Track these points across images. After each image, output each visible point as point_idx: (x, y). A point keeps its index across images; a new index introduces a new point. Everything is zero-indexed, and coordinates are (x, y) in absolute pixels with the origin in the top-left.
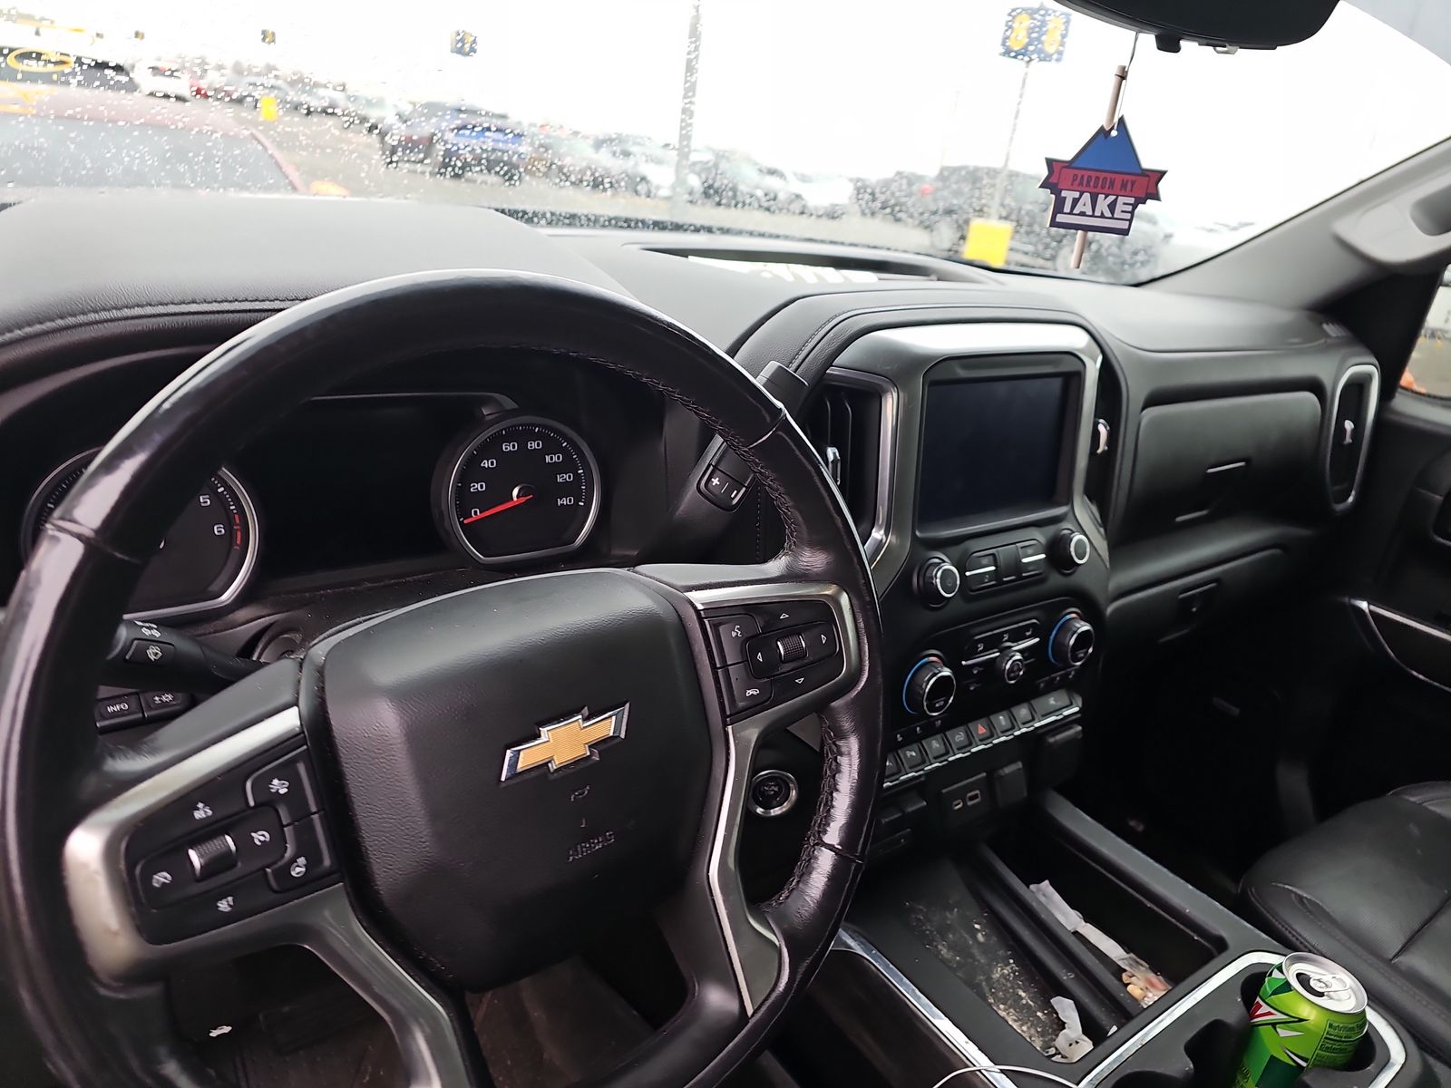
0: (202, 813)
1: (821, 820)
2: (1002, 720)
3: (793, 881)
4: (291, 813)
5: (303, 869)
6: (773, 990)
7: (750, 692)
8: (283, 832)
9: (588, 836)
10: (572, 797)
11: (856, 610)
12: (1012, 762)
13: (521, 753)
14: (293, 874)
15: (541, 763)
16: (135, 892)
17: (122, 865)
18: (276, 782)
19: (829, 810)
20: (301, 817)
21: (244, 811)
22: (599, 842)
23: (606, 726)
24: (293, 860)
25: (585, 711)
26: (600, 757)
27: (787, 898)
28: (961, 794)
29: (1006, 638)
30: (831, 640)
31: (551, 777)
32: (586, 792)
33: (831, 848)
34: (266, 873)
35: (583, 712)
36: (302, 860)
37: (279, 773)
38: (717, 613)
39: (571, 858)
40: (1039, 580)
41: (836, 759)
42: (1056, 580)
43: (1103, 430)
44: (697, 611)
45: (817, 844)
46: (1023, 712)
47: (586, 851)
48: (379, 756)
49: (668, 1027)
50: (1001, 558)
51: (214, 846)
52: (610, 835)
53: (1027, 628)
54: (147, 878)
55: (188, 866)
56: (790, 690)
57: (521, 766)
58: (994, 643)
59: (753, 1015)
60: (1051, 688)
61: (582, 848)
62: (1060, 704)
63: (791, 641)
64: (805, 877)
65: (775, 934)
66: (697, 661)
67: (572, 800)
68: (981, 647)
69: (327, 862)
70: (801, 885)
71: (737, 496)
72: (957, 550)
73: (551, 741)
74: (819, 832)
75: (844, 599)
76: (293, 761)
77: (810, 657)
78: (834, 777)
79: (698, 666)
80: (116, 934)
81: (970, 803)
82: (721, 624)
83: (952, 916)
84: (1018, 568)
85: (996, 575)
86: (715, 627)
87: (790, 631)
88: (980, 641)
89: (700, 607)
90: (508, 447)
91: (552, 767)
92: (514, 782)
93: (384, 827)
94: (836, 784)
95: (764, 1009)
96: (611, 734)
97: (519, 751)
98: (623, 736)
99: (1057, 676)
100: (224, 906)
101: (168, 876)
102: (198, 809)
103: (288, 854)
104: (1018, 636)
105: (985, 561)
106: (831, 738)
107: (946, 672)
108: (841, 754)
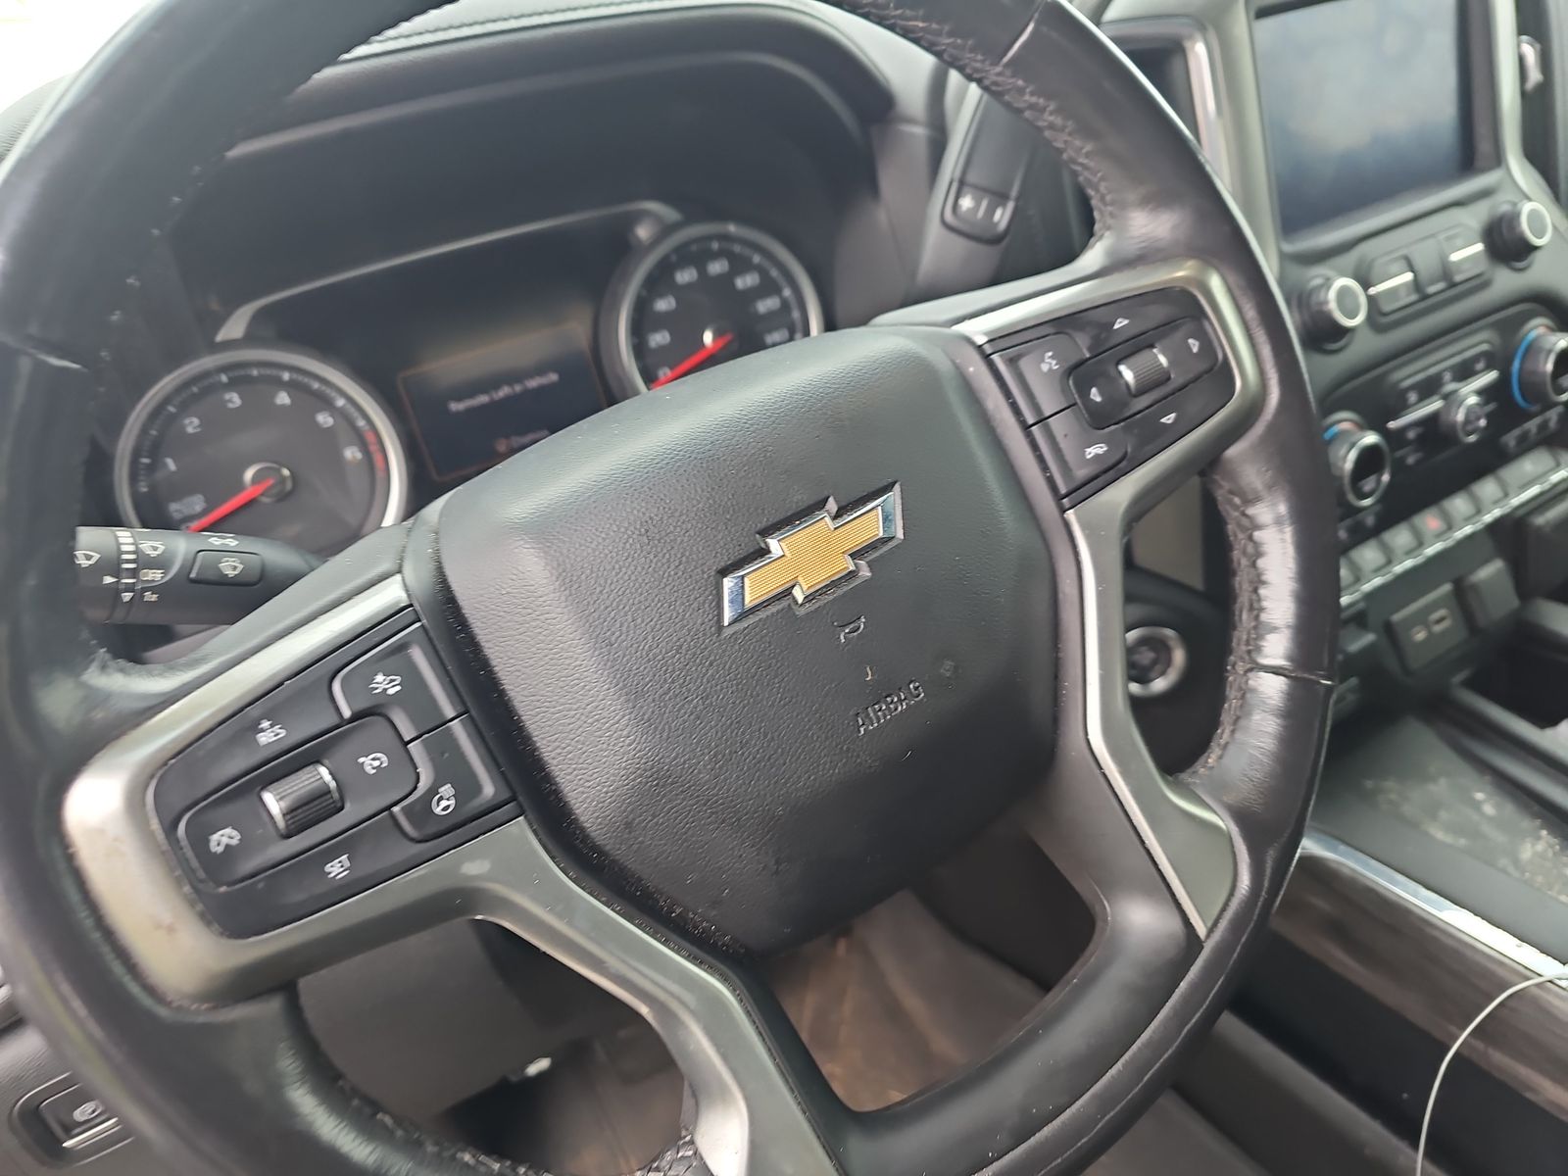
0: (269, 736)
1: (1249, 633)
2: (1459, 504)
3: (1222, 733)
4: (414, 720)
5: (452, 802)
6: (1231, 894)
7: (1093, 451)
8: (408, 752)
9: (881, 693)
10: (842, 637)
11: (1237, 293)
12: (1486, 561)
13: (746, 579)
14: (438, 810)
15: (780, 590)
16: (183, 862)
17: (155, 824)
18: (380, 678)
19: (1257, 617)
20: (433, 728)
21: (337, 727)
22: (900, 701)
23: (869, 524)
24: (433, 791)
25: (832, 505)
26: (871, 570)
27: (1220, 757)
28: (1421, 618)
29: (1447, 376)
30: (1208, 346)
31: (801, 612)
32: (862, 626)
33: (1276, 671)
34: (393, 816)
35: (827, 507)
36: (447, 790)
37: (382, 663)
38: (1012, 342)
39: (862, 729)
40: (1480, 283)
41: (1250, 538)
42: (1506, 282)
43: (1530, 52)
44: (980, 348)
45: (1251, 670)
46: (1487, 488)
47: (885, 717)
48: (528, 618)
49: (1075, 976)
50: (1420, 263)
51: (302, 783)
52: (916, 688)
53: (1476, 359)
54: (199, 839)
55: (265, 815)
56: (1155, 439)
57: (749, 600)
58: (1429, 388)
59: (1208, 936)
60: (1526, 447)
61: (875, 712)
62: (1540, 469)
63: (1142, 358)
64: (1242, 723)
65: (1215, 813)
66: (995, 424)
67: (843, 641)
68: (1413, 397)
69: (489, 790)
70: (1238, 735)
71: (1002, 217)
72: (1351, 258)
73: (787, 553)
74: (1249, 652)
75: (1216, 283)
76: (402, 647)
77: (1177, 380)
78: (1254, 565)
79: (999, 430)
80: (171, 929)
81: (1437, 628)
82: (1020, 356)
83: (1440, 788)
84: (1446, 273)
85: (1417, 285)
86: (1012, 362)
87: (1136, 345)
88: (1412, 388)
89: (981, 340)
90: (685, 276)
91: (799, 594)
92: (744, 624)
93: (563, 725)
94: (1259, 576)
95: (1223, 924)
96: (881, 534)
97: (743, 577)
98: (900, 535)
99: (1532, 425)
100: (336, 869)
101: (235, 833)
102: (262, 730)
103: (424, 784)
104: (1465, 372)
105: (1394, 268)
106: (1236, 508)
107: (1371, 438)
108: (1258, 527)
